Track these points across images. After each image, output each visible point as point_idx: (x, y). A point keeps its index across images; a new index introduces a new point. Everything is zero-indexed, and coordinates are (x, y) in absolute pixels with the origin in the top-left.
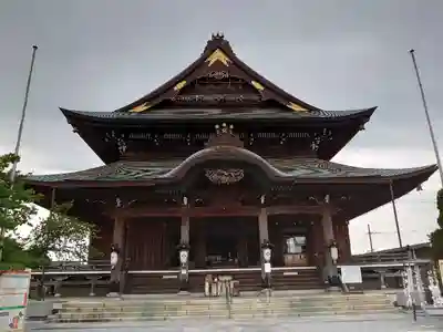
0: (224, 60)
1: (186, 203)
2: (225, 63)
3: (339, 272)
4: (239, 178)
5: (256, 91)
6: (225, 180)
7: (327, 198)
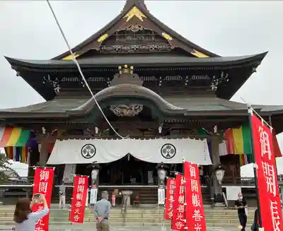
0: (140, 15)
1: (97, 132)
2: (141, 18)
3: (224, 190)
4: (138, 111)
5: (166, 41)
6: (127, 113)
7: (215, 128)
